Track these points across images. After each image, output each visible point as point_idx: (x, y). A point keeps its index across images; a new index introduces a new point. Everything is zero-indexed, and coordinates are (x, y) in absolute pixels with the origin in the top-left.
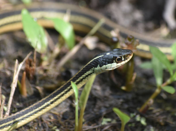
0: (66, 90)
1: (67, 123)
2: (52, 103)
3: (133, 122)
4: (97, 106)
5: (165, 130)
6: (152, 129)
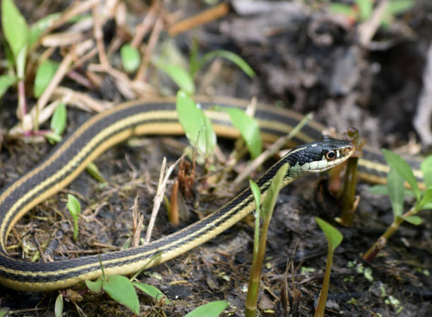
0: (241, 204)
1: (242, 269)
2: (218, 225)
3: (352, 275)
4: (292, 245)
5: (403, 292)
6: (382, 287)
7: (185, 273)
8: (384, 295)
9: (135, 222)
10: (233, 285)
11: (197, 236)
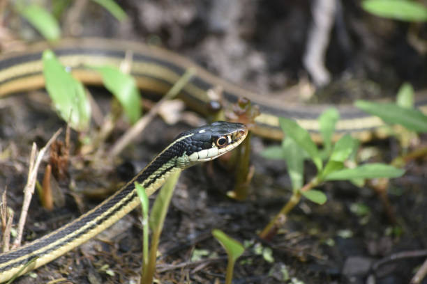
0: (125, 199)
1: (127, 259)
2: (100, 222)
3: (250, 257)
4: (182, 228)
5: (308, 272)
6: (284, 269)
7: (63, 268)
8: (286, 278)
9: (4, 220)
10: (118, 281)
11: (77, 236)
